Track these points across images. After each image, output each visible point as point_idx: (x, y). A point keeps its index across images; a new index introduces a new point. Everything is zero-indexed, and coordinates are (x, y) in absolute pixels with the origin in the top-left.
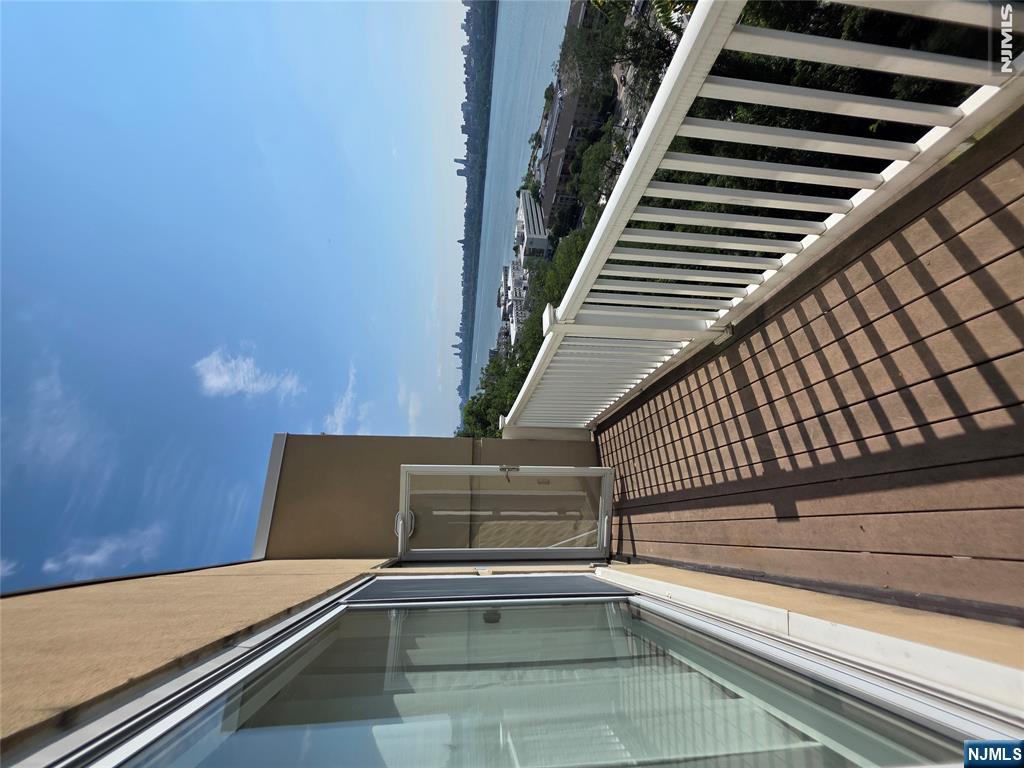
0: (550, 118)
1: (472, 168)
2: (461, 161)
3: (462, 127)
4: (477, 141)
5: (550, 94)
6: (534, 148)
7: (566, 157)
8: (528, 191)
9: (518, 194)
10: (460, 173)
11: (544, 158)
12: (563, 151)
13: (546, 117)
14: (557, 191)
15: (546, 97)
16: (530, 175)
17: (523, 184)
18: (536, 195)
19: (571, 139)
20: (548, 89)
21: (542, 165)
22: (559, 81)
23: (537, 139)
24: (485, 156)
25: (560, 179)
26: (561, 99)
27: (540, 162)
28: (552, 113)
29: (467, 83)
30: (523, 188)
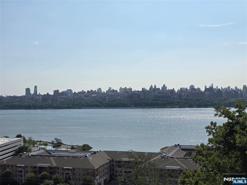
0: (73, 151)
1: (32, 99)
2: (36, 91)
3: (58, 91)
4: (50, 101)
5: (86, 148)
6: (53, 143)
7: (51, 168)
8: (22, 144)
9: (19, 136)
10: (28, 90)
11: (48, 151)
12: (55, 165)
13: (73, 148)
14: (26, 167)
15: (84, 146)
16: (34, 143)
17: (27, 139)
18: (20, 151)
19: (63, 169)
20: (88, 146)
21: (42, 151)
22: (95, 153)
23: (58, 144)
24: (41, 108)
25: (35, 167)
26: (86, 156)
27: (44, 149)
28: (77, 151)
29: (83, 92)
30: (24, 139)
